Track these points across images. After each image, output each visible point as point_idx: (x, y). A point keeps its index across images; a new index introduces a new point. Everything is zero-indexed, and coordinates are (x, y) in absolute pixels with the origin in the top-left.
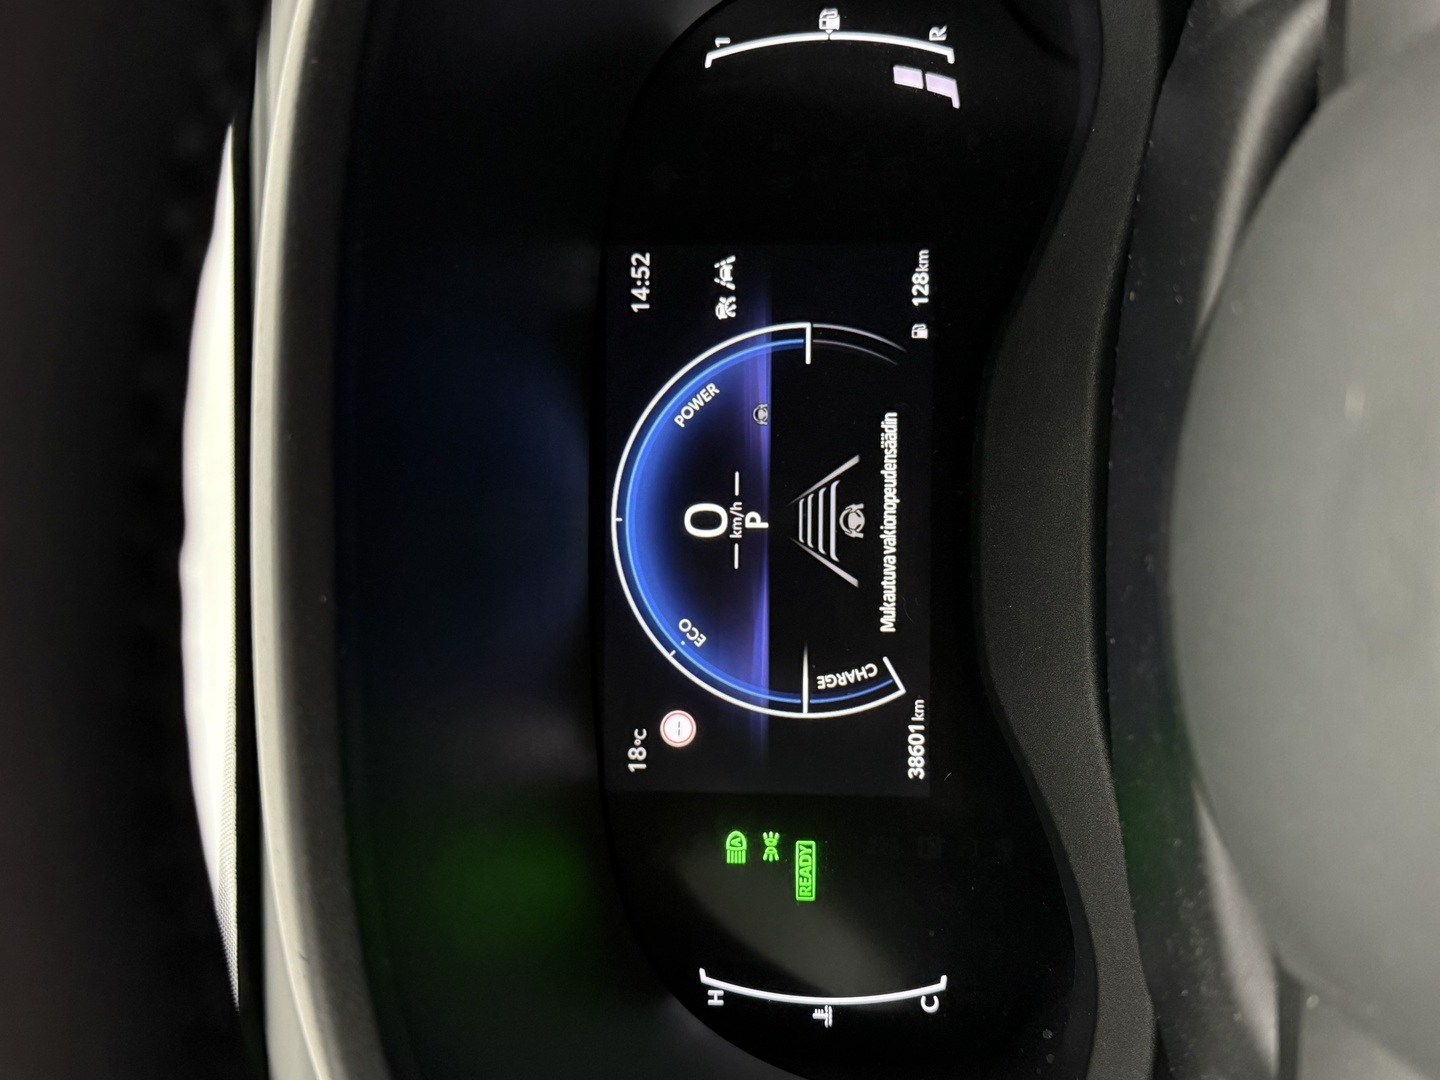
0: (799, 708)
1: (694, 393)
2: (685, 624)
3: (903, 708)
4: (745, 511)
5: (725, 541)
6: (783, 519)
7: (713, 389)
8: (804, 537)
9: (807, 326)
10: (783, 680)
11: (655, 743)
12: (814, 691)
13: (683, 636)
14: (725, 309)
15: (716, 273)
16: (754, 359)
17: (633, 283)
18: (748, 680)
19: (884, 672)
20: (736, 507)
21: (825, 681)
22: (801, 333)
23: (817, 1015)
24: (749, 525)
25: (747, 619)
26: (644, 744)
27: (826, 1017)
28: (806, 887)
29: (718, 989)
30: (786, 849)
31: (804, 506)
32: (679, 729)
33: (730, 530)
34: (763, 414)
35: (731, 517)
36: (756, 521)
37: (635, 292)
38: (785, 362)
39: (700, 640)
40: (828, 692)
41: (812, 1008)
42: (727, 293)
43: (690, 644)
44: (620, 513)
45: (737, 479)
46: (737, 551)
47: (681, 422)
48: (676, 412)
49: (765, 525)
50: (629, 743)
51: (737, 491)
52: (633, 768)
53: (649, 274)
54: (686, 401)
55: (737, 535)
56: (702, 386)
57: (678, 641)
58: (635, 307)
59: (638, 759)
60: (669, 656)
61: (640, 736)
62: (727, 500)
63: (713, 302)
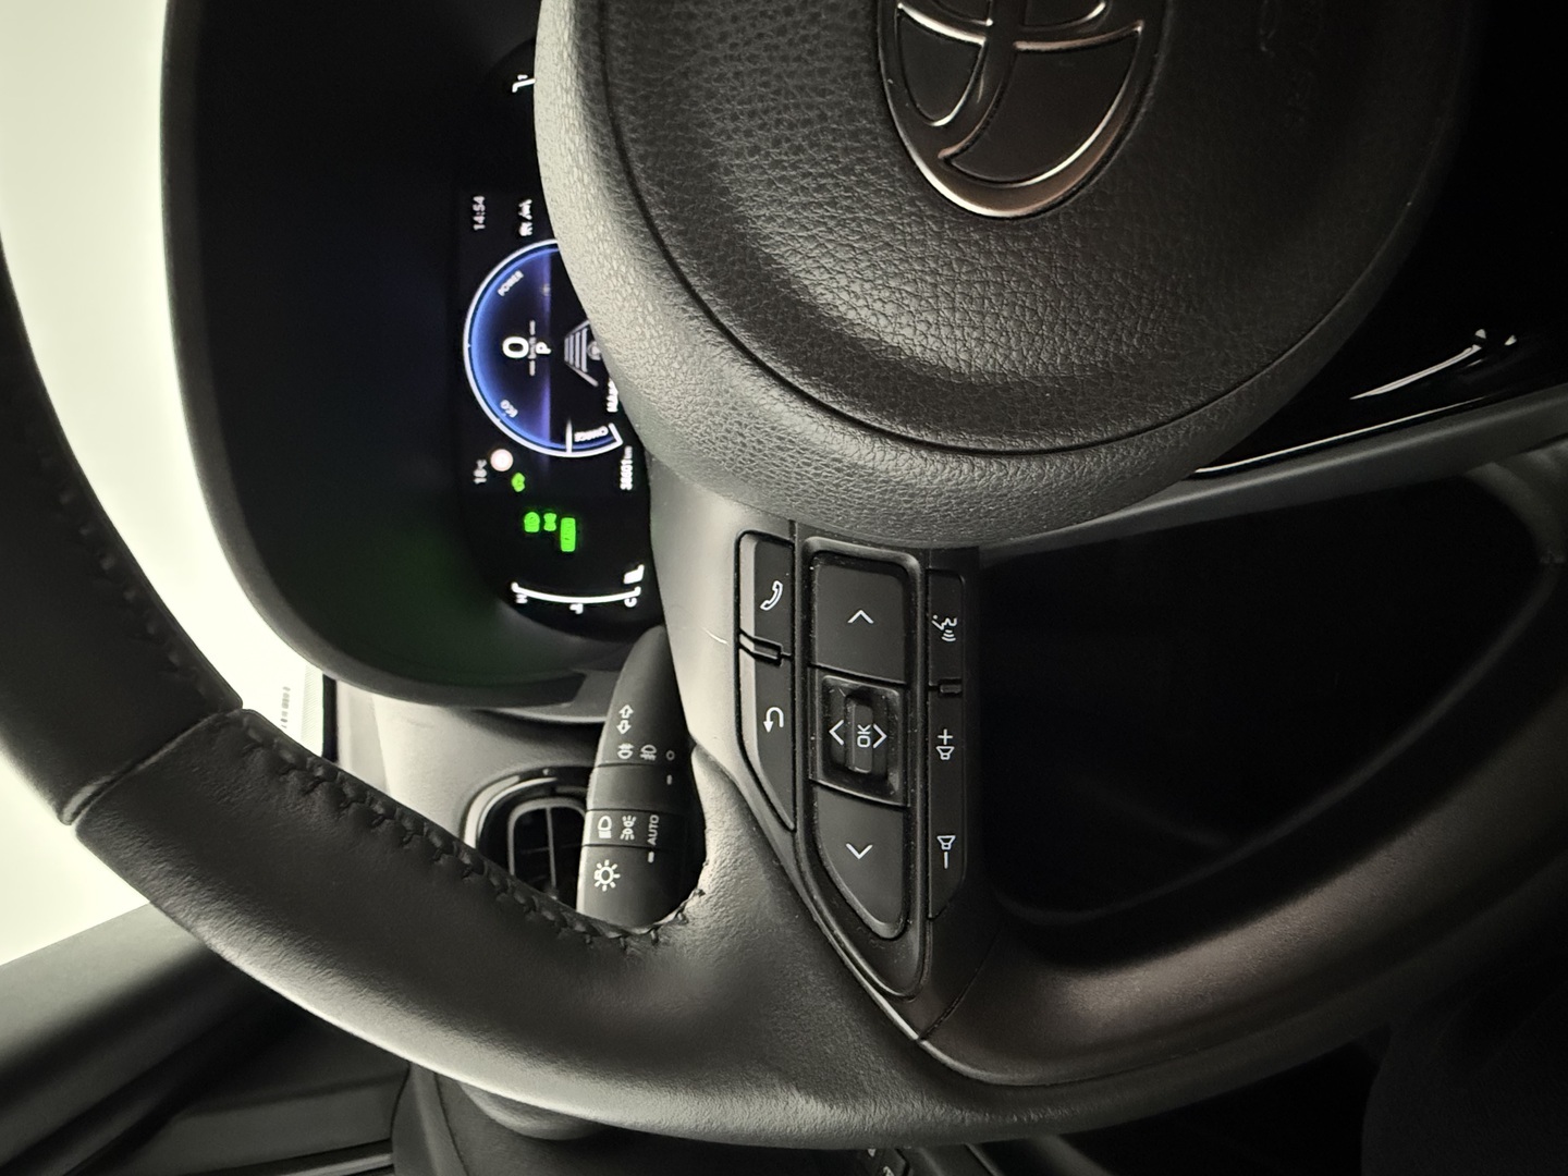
0: (564, 450)
1: (508, 276)
2: (505, 404)
3: (619, 453)
4: (537, 342)
5: (526, 360)
6: (557, 348)
7: (519, 275)
8: (568, 357)
10: (558, 437)
11: (489, 468)
12: (574, 443)
13: (503, 411)
14: (526, 230)
15: (520, 209)
16: (541, 258)
17: (474, 213)
18: (539, 435)
19: (610, 434)
20: (533, 340)
21: (580, 436)
23: (572, 608)
24: (539, 352)
25: (539, 401)
26: (484, 468)
27: (578, 609)
28: (568, 543)
29: (523, 594)
30: (558, 523)
31: (569, 341)
32: (502, 460)
33: (529, 353)
34: (546, 290)
35: (530, 346)
36: (543, 349)
37: (476, 218)
39: (513, 412)
40: (581, 443)
41: (569, 604)
42: (526, 220)
43: (508, 416)
44: (470, 342)
45: (532, 324)
46: (532, 365)
47: (501, 292)
48: (499, 287)
49: (547, 351)
50: (475, 467)
51: (533, 331)
52: (478, 481)
53: (483, 208)
54: (505, 281)
55: (533, 356)
56: (513, 272)
57: (502, 413)
58: (476, 227)
59: (480, 475)
60: (497, 422)
61: (482, 464)
62: (527, 336)
63: (519, 226)
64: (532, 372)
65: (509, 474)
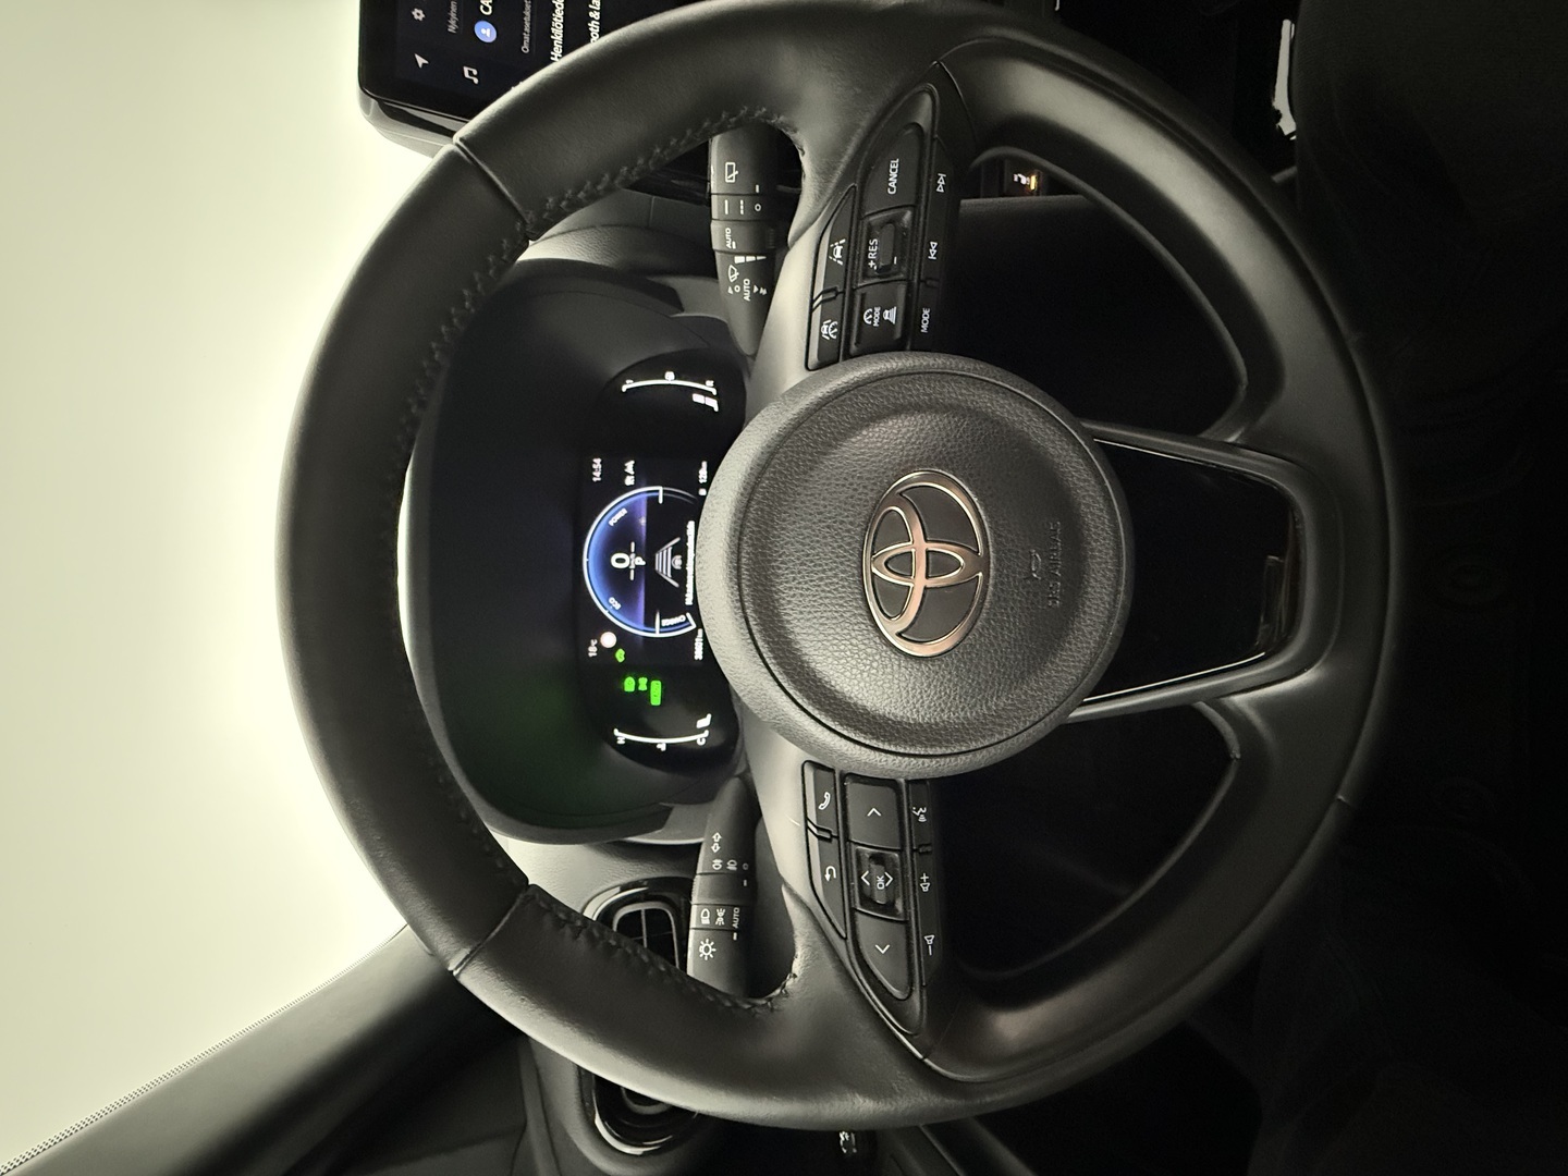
0: (654, 632)
1: (617, 512)
2: (612, 600)
3: (694, 633)
4: (636, 556)
5: (627, 570)
6: (650, 561)
7: (624, 511)
8: (658, 567)
9: (660, 489)
10: (649, 622)
11: (599, 646)
12: (661, 627)
13: (611, 605)
14: (629, 481)
15: (625, 467)
16: (640, 500)
17: (594, 470)
18: (636, 622)
19: (687, 620)
20: (633, 556)
21: (666, 622)
22: (658, 491)
23: (658, 746)
24: (637, 563)
25: (637, 597)
26: (595, 645)
27: (663, 747)
28: (656, 700)
29: (622, 737)
30: (648, 685)
31: (658, 556)
32: (609, 640)
33: (630, 565)
34: (643, 521)
35: (631, 560)
36: (640, 561)
37: (594, 474)
38: (652, 501)
39: (618, 606)
40: (666, 627)
41: (656, 744)
42: (630, 475)
43: (614, 608)
44: (588, 556)
45: (633, 545)
46: (632, 572)
47: (612, 523)
48: (610, 519)
49: (643, 563)
50: (590, 645)
51: (633, 550)
52: (591, 655)
53: (600, 467)
54: (614, 515)
55: (633, 567)
56: (620, 509)
57: (610, 607)
58: (595, 479)
59: (592, 651)
60: (606, 613)
61: (594, 642)
62: (629, 553)
63: (625, 478)
64: (632, 578)
65: (614, 649)
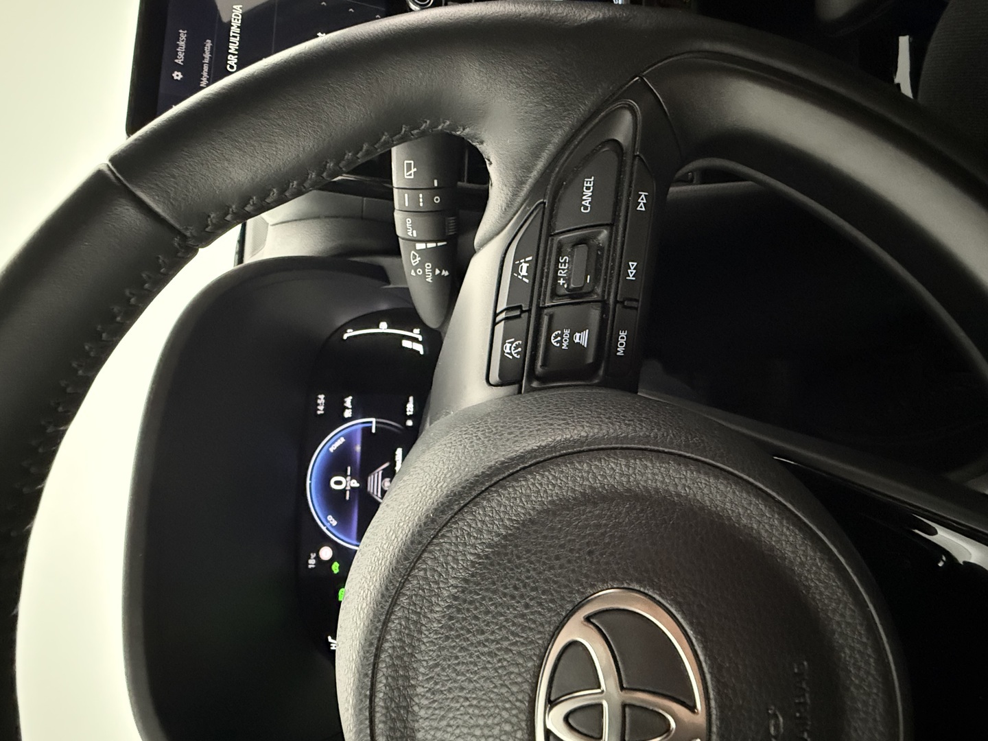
1: (336, 440)
2: (330, 518)
4: (352, 479)
5: (344, 491)
6: (364, 482)
7: (342, 440)
8: (370, 489)
9: (374, 420)
11: (318, 558)
13: (328, 522)
14: (348, 414)
15: (345, 402)
16: (356, 430)
17: (318, 405)
18: (348, 535)
20: (349, 478)
22: (371, 422)
24: (352, 485)
25: (351, 516)
26: (315, 558)
29: (334, 644)
31: (370, 479)
32: (326, 553)
33: (346, 486)
34: (358, 448)
35: (347, 482)
36: (355, 484)
37: (319, 407)
38: (366, 430)
39: (334, 523)
42: (348, 408)
43: (331, 525)
44: (311, 480)
45: (349, 468)
46: (348, 493)
47: (332, 450)
48: (330, 446)
49: (357, 485)
50: (309, 557)
51: (349, 473)
52: (310, 566)
53: (323, 401)
54: (333, 443)
55: (348, 488)
56: (339, 438)
58: (319, 412)
59: (312, 562)
60: (324, 529)
61: (313, 555)
62: (345, 476)
63: (343, 411)
64: (348, 498)
65: (331, 561)
